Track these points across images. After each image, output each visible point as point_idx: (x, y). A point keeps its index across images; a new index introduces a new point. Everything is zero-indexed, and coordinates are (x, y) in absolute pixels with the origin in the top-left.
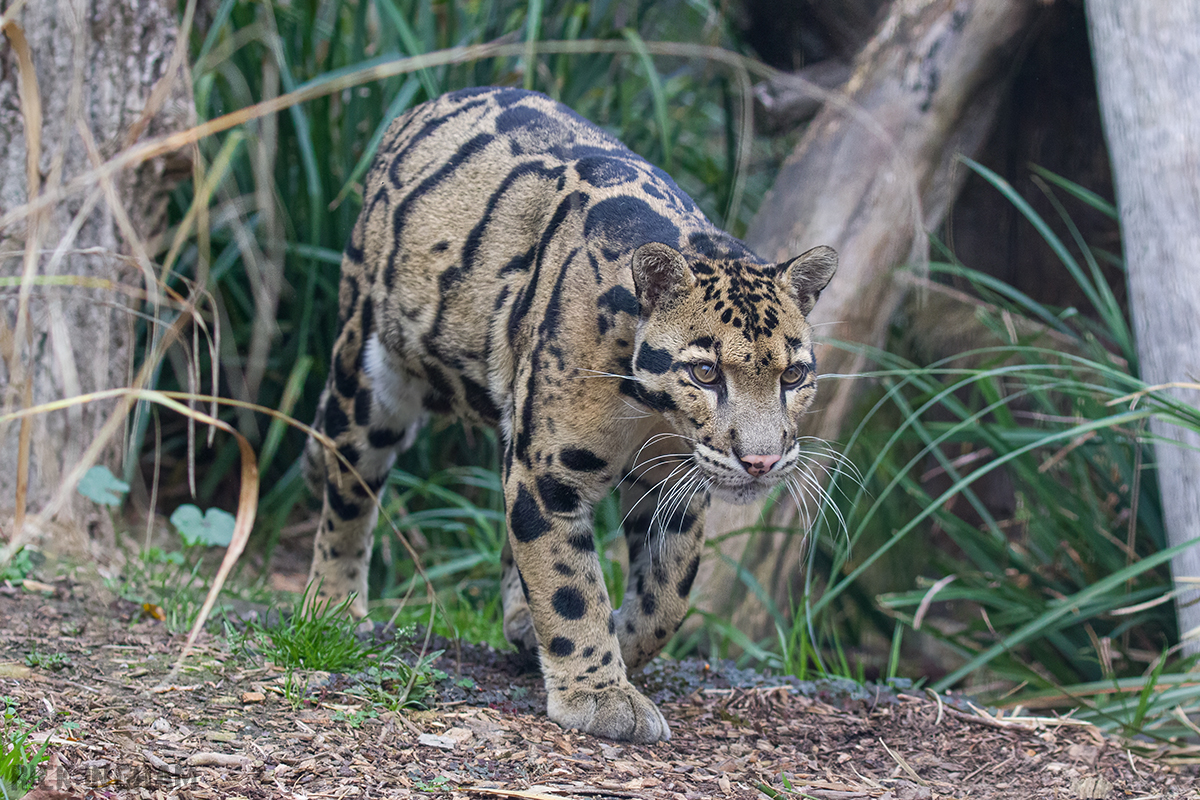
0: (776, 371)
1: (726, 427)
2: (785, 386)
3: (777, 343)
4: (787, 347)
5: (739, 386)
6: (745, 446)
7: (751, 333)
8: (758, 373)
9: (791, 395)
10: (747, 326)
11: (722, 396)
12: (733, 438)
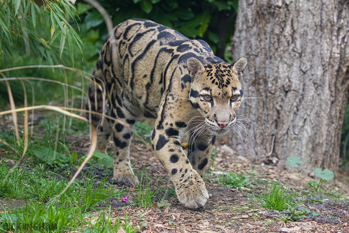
0: (228, 97)
1: (213, 113)
2: (231, 101)
3: (229, 89)
4: (232, 90)
5: (217, 102)
6: (219, 119)
7: (221, 87)
8: (223, 98)
9: (233, 104)
10: (219, 84)
11: (212, 104)
12: (215, 116)
